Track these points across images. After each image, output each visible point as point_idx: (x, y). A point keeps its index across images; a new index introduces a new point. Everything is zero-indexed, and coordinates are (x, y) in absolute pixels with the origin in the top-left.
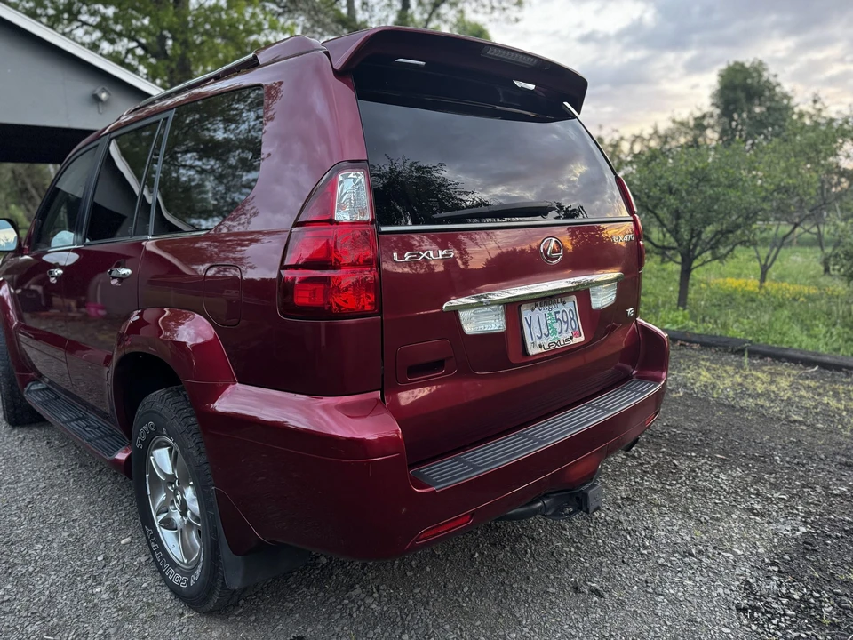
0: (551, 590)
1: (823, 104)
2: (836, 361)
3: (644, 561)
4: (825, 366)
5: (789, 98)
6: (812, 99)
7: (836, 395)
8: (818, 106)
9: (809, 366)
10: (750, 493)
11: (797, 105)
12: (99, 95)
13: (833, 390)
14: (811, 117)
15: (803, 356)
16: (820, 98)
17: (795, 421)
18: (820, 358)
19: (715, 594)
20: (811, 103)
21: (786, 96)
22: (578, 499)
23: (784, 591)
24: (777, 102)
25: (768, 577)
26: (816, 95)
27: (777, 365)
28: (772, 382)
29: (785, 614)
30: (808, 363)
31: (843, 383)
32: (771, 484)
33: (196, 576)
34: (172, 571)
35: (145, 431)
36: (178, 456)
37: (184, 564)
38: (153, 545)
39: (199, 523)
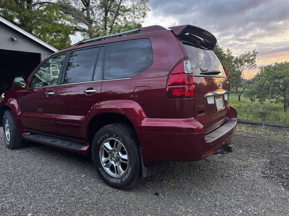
0: (216, 177)
1: (230, 52)
2: (255, 123)
3: (235, 169)
4: (252, 124)
5: (221, 50)
6: (227, 50)
7: (258, 131)
8: (229, 52)
9: (248, 124)
10: (251, 154)
11: (223, 52)
12: (14, 39)
13: (257, 130)
14: (227, 56)
15: (245, 121)
16: (229, 50)
17: (252, 137)
18: (250, 122)
19: (256, 175)
20: (227, 52)
21: (220, 49)
22: (228, 149)
23: (272, 173)
24: (218, 51)
25: (267, 170)
26: (228, 49)
27: (239, 124)
28: (240, 128)
29: (275, 177)
30: (248, 123)
31: (259, 128)
32: (254, 151)
33: (125, 178)
34: (112, 179)
35: (103, 138)
36: (118, 143)
37: (117, 176)
38: (102, 173)
39: (127, 161)
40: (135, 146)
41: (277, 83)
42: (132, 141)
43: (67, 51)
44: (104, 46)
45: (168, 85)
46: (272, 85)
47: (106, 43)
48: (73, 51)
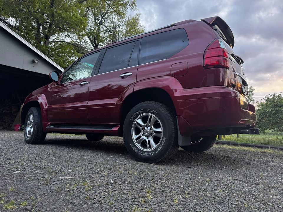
12: (35, 61)
30: (254, 146)
33: (159, 149)
34: (144, 153)
35: (137, 114)
36: (152, 117)
37: (149, 150)
38: (134, 149)
39: (161, 133)
40: (170, 117)
41: (278, 110)
42: (167, 112)
43: (102, 49)
44: (139, 40)
45: (204, 58)
46: (274, 112)
47: (141, 38)
48: (108, 48)
